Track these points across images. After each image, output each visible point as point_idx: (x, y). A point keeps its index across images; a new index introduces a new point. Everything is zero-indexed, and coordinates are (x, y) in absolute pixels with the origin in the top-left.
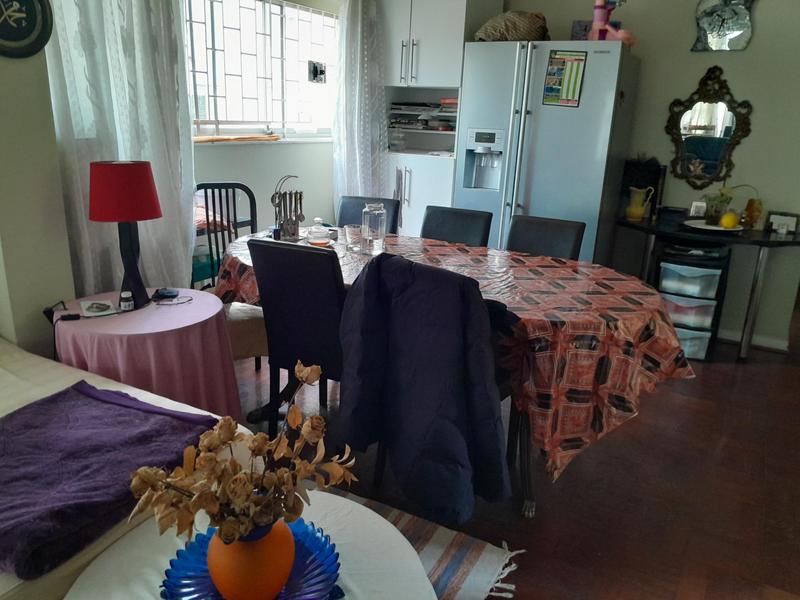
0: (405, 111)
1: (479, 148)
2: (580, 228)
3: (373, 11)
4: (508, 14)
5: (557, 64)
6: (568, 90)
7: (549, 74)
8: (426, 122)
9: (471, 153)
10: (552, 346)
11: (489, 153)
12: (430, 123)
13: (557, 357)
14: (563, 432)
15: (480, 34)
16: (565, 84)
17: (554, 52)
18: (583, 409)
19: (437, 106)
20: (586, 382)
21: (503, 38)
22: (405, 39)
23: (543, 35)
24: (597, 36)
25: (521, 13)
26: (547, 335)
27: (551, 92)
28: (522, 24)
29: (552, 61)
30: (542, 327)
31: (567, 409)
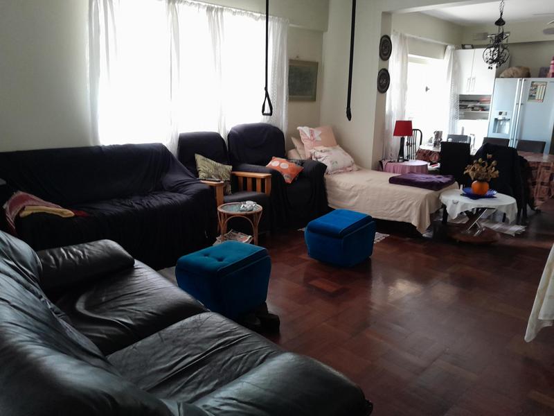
0: (463, 103)
1: (500, 118)
2: (544, 144)
3: (457, 66)
4: (514, 68)
5: (534, 87)
6: (539, 95)
7: (531, 90)
8: (473, 108)
9: (496, 120)
10: (537, 168)
11: (504, 120)
12: (475, 108)
13: (538, 173)
14: (539, 195)
15: (501, 75)
16: (538, 93)
17: (533, 82)
18: (545, 188)
19: (478, 101)
20: (546, 180)
21: (512, 77)
22: (469, 76)
23: (528, 75)
24: (551, 75)
25: (519, 67)
26: (536, 166)
27: (532, 97)
28: (520, 72)
29: (532, 85)
30: (534, 163)
31: (541, 188)
